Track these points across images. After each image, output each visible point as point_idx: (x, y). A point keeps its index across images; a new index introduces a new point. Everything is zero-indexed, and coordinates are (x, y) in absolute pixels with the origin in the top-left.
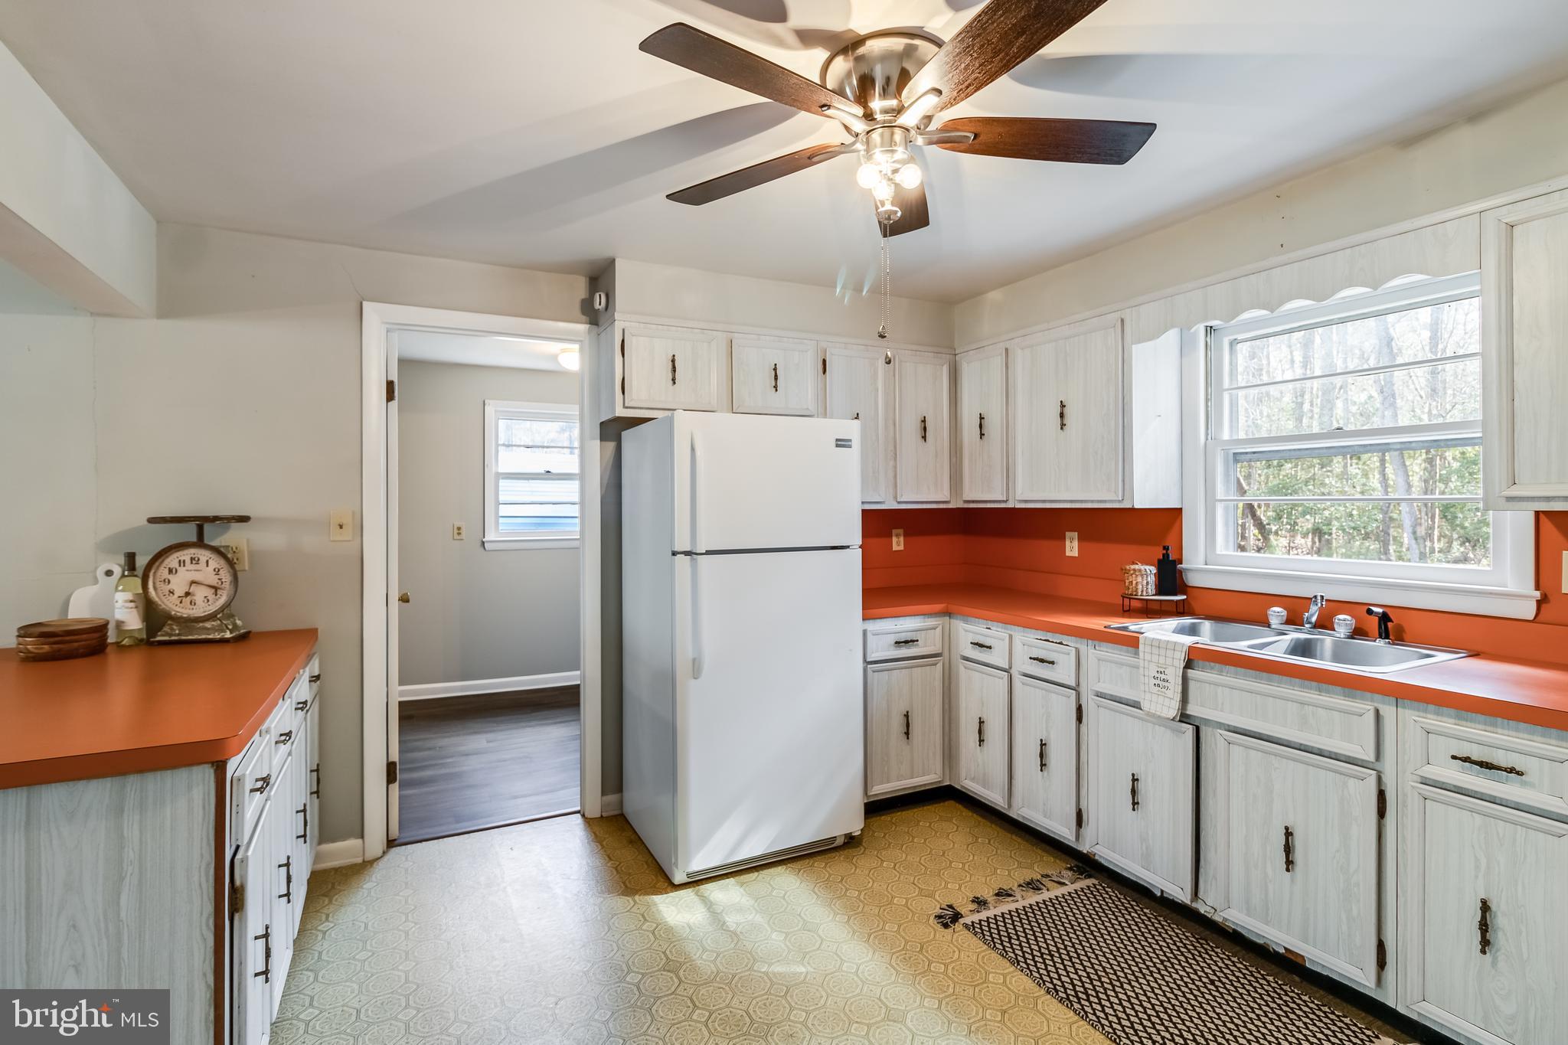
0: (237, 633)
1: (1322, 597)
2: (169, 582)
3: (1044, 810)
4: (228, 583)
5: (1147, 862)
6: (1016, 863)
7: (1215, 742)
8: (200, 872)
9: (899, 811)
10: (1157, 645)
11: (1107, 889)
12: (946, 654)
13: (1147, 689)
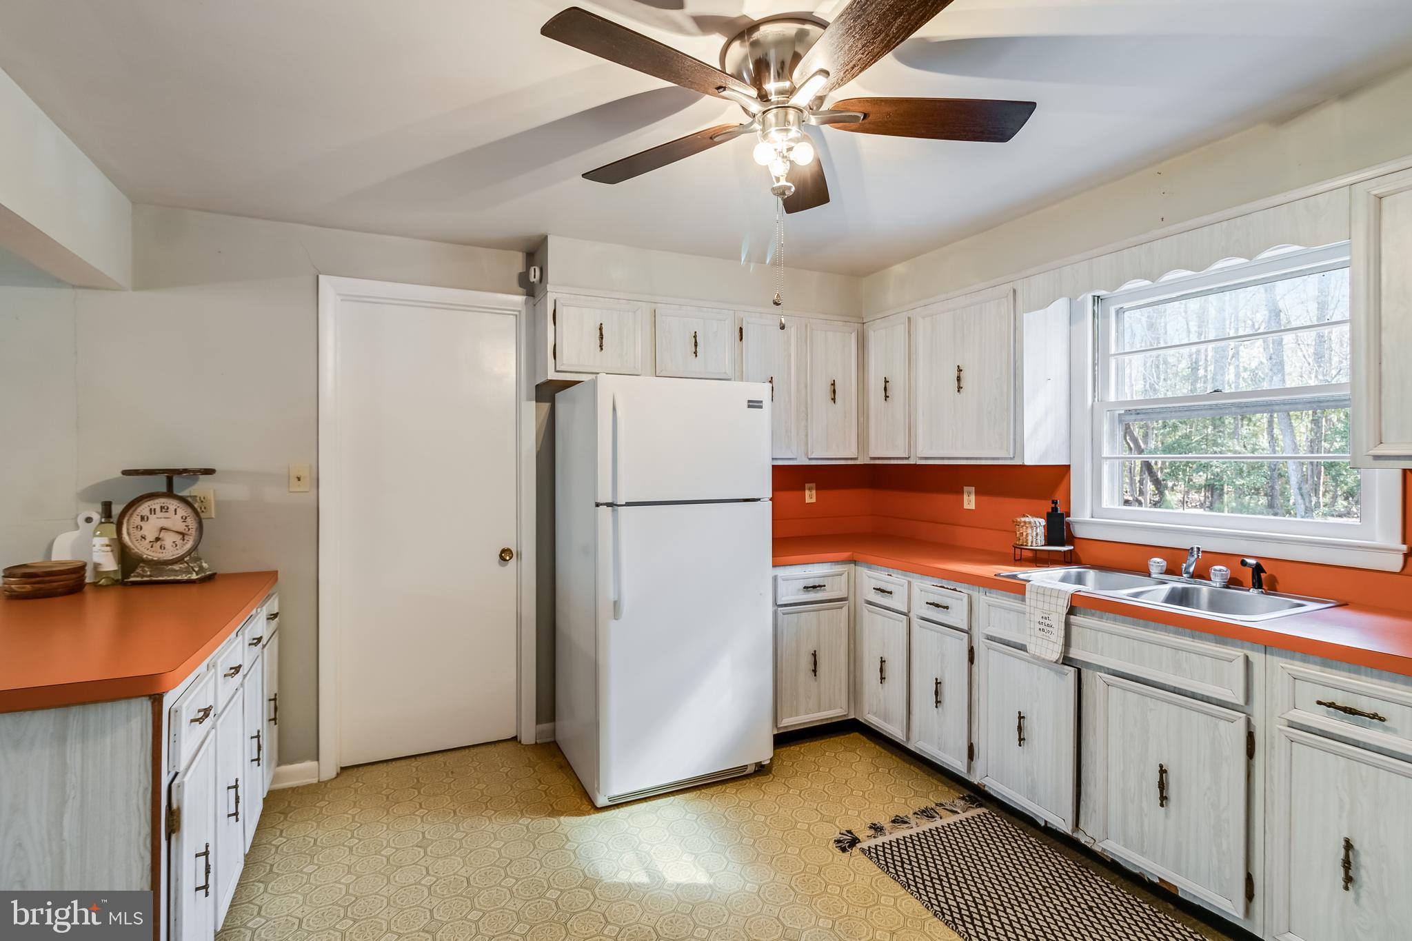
0: (203, 574)
1: (1198, 549)
2: (141, 528)
3: (939, 744)
4: (194, 530)
5: (1032, 795)
6: (913, 792)
7: (1095, 684)
8: (138, 795)
9: (807, 742)
10: (1043, 592)
11: (996, 818)
12: (851, 598)
13: (1032, 634)
